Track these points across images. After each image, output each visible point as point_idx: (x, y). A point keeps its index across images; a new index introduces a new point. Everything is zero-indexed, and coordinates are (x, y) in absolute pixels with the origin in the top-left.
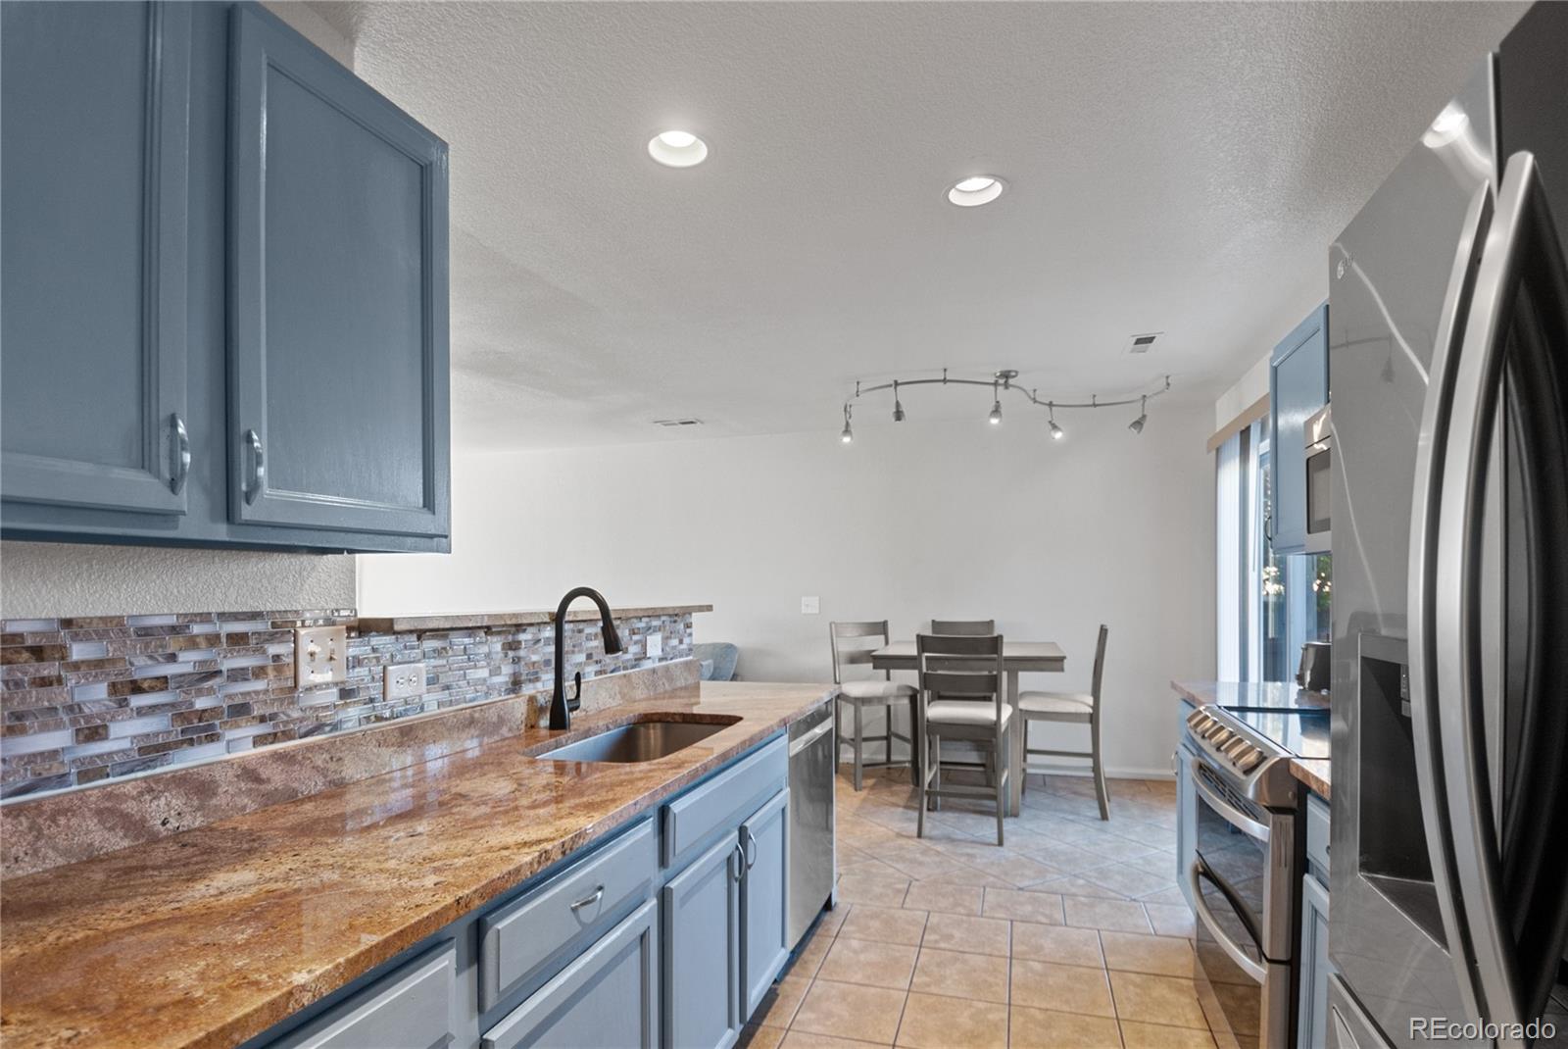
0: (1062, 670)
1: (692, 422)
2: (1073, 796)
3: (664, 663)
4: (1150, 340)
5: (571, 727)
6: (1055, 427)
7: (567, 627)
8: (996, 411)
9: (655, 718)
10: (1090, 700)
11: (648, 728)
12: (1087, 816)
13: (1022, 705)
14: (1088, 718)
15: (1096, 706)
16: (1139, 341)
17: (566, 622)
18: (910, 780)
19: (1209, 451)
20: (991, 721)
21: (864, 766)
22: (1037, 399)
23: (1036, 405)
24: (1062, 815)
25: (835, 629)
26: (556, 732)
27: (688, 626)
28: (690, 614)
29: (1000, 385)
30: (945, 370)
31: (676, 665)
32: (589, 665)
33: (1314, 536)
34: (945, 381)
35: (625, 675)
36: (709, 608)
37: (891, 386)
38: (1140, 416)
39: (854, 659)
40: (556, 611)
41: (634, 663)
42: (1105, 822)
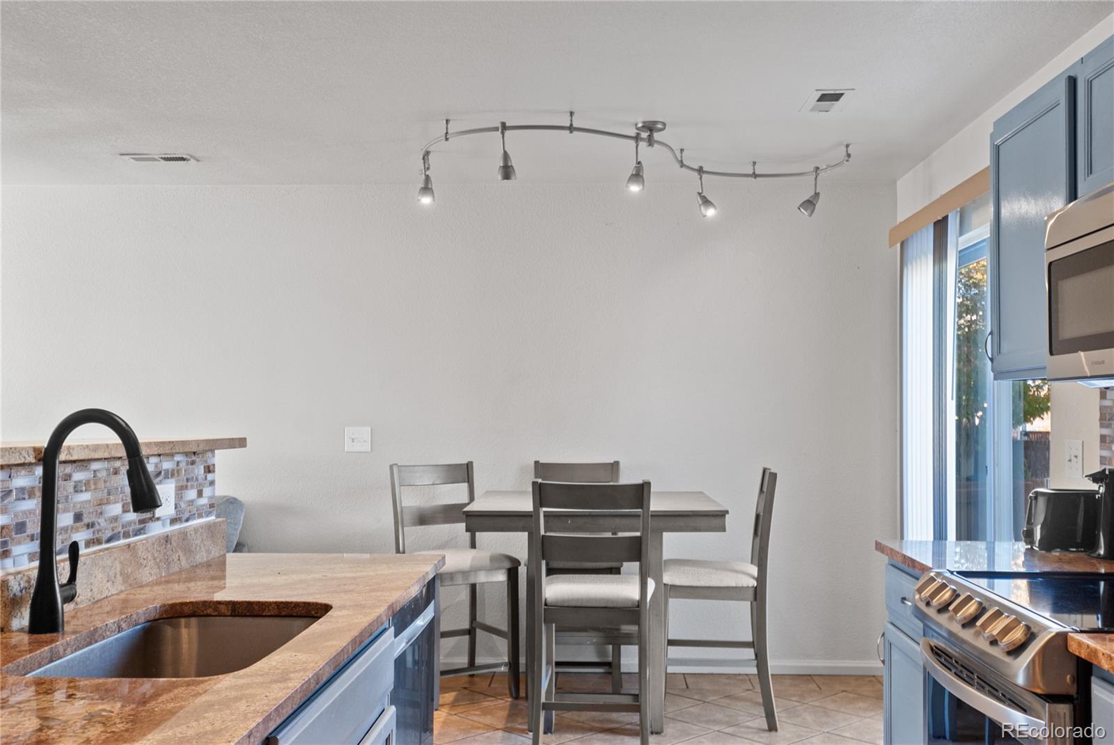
0: (723, 529)
1: (183, 159)
2: (727, 701)
3: (177, 527)
4: (836, 97)
5: (66, 628)
6: (706, 202)
7: (60, 470)
8: (637, 176)
9: (187, 610)
10: (754, 570)
11: (176, 627)
12: (748, 727)
13: (668, 578)
14: (751, 594)
15: (761, 578)
16: (824, 98)
17: (61, 462)
18: (507, 691)
19: (892, 244)
20: (632, 601)
21: (443, 673)
22: (685, 163)
23: (683, 169)
24: (717, 728)
25: (398, 475)
26: (43, 637)
27: (209, 469)
28: (212, 451)
29: (642, 139)
30: (572, 114)
31: (196, 530)
32: (77, 530)
33: (1058, 358)
34: (571, 128)
35: (129, 545)
36: (241, 443)
37: (496, 129)
38: (813, 193)
39: (424, 518)
40: (46, 446)
41: (138, 526)
42: (773, 733)
